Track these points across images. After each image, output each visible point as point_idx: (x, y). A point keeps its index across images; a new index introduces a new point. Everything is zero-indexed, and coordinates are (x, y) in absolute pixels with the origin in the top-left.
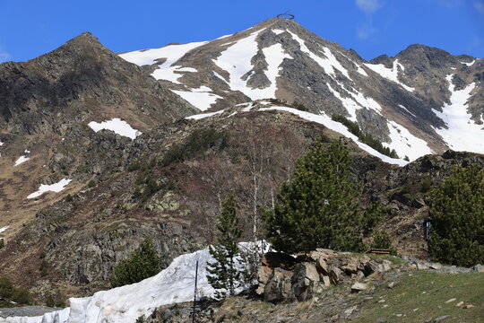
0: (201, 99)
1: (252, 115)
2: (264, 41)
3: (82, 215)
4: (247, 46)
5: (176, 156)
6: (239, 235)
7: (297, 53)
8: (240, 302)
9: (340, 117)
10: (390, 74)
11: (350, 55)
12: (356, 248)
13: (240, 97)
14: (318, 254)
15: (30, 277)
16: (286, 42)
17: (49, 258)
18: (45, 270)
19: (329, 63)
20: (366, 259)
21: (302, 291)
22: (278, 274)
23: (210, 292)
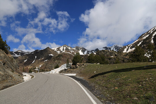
0: (59, 52)
1: (63, 53)
2: (64, 47)
3: (49, 63)
4: (62, 47)
5: (57, 57)
6: (69, 62)
7: (67, 48)
8: (70, 69)
9: (71, 53)
10: (75, 49)
11: (71, 48)
12: (81, 62)
13: (62, 52)
14: (78, 63)
15: (44, 69)
16: (65, 47)
17: (46, 67)
18: (46, 68)
19: (69, 48)
20: (83, 64)
21: (76, 67)
22: (74, 66)
23: (66, 68)
